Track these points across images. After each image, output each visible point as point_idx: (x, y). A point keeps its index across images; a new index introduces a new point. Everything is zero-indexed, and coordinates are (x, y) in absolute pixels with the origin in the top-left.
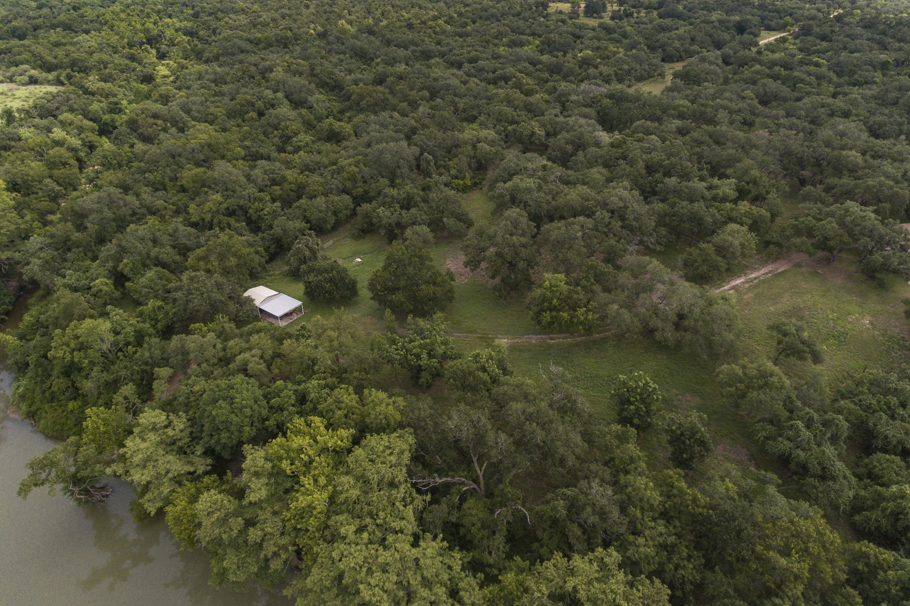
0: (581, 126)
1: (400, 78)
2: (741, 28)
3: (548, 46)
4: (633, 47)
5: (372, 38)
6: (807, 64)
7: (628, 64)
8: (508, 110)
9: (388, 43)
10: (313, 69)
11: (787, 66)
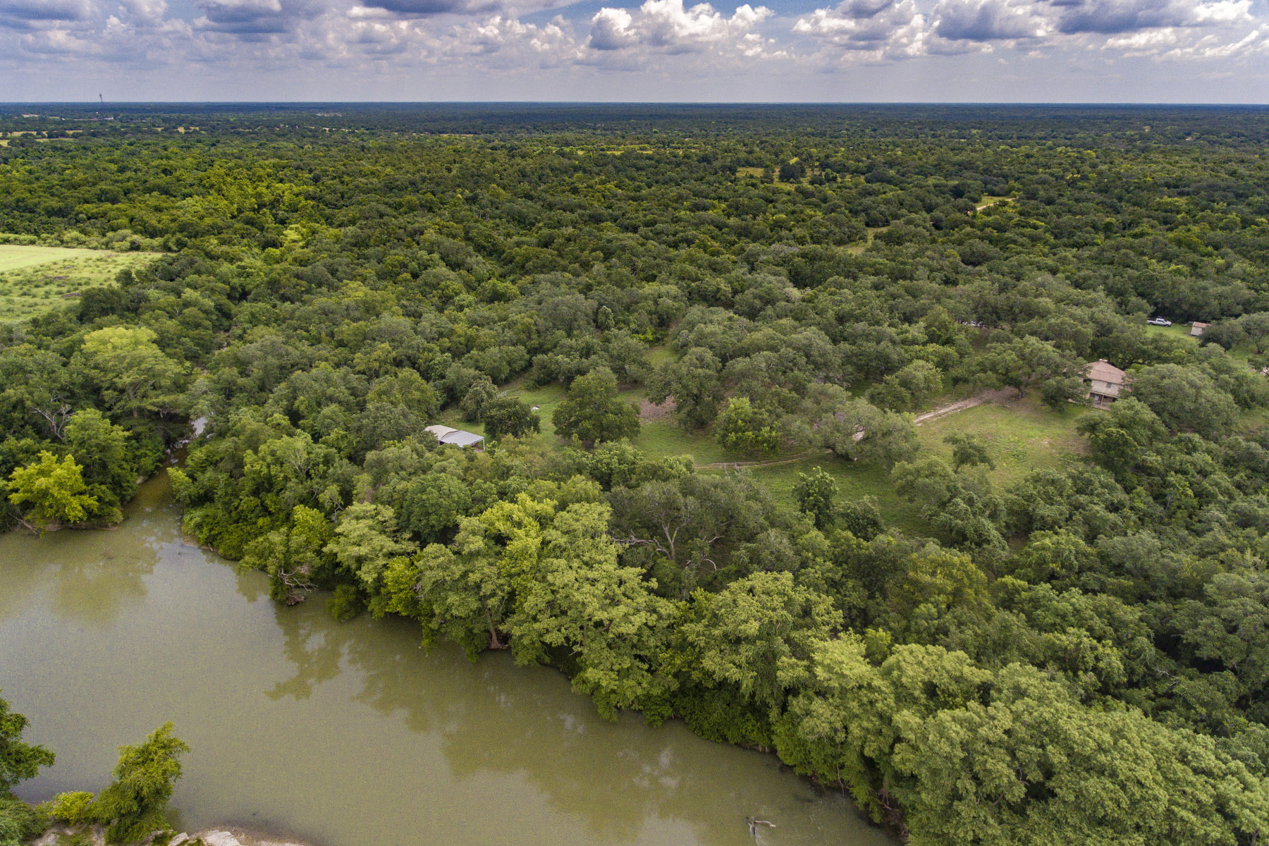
0: (770, 283)
1: (569, 240)
2: (958, 193)
3: (736, 210)
4: (833, 211)
5: (530, 203)
6: (1023, 227)
7: (826, 227)
8: (691, 269)
9: (551, 207)
10: (467, 233)
11: (1001, 229)
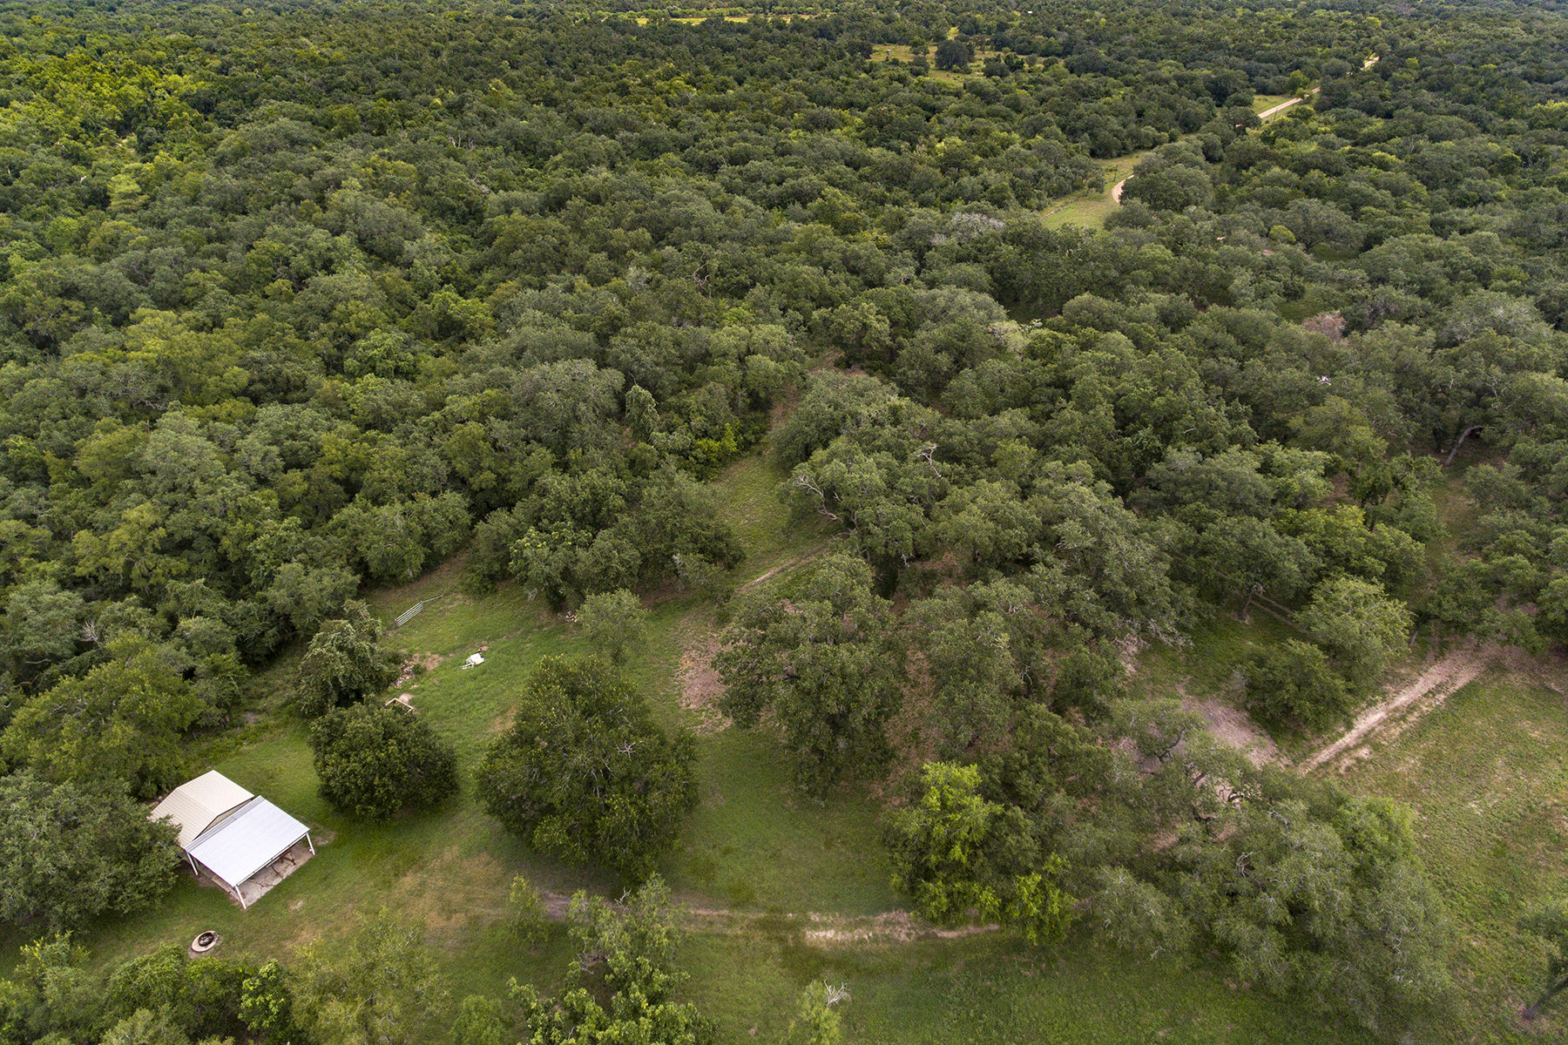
0: (963, 310)
1: (596, 199)
2: (1220, 93)
3: (880, 130)
4: (1036, 131)
6: (1364, 165)
7: (1033, 164)
8: (808, 272)
9: (579, 122)
10: (424, 180)
11: (1329, 169)
